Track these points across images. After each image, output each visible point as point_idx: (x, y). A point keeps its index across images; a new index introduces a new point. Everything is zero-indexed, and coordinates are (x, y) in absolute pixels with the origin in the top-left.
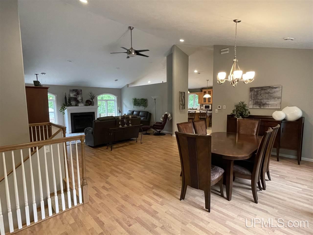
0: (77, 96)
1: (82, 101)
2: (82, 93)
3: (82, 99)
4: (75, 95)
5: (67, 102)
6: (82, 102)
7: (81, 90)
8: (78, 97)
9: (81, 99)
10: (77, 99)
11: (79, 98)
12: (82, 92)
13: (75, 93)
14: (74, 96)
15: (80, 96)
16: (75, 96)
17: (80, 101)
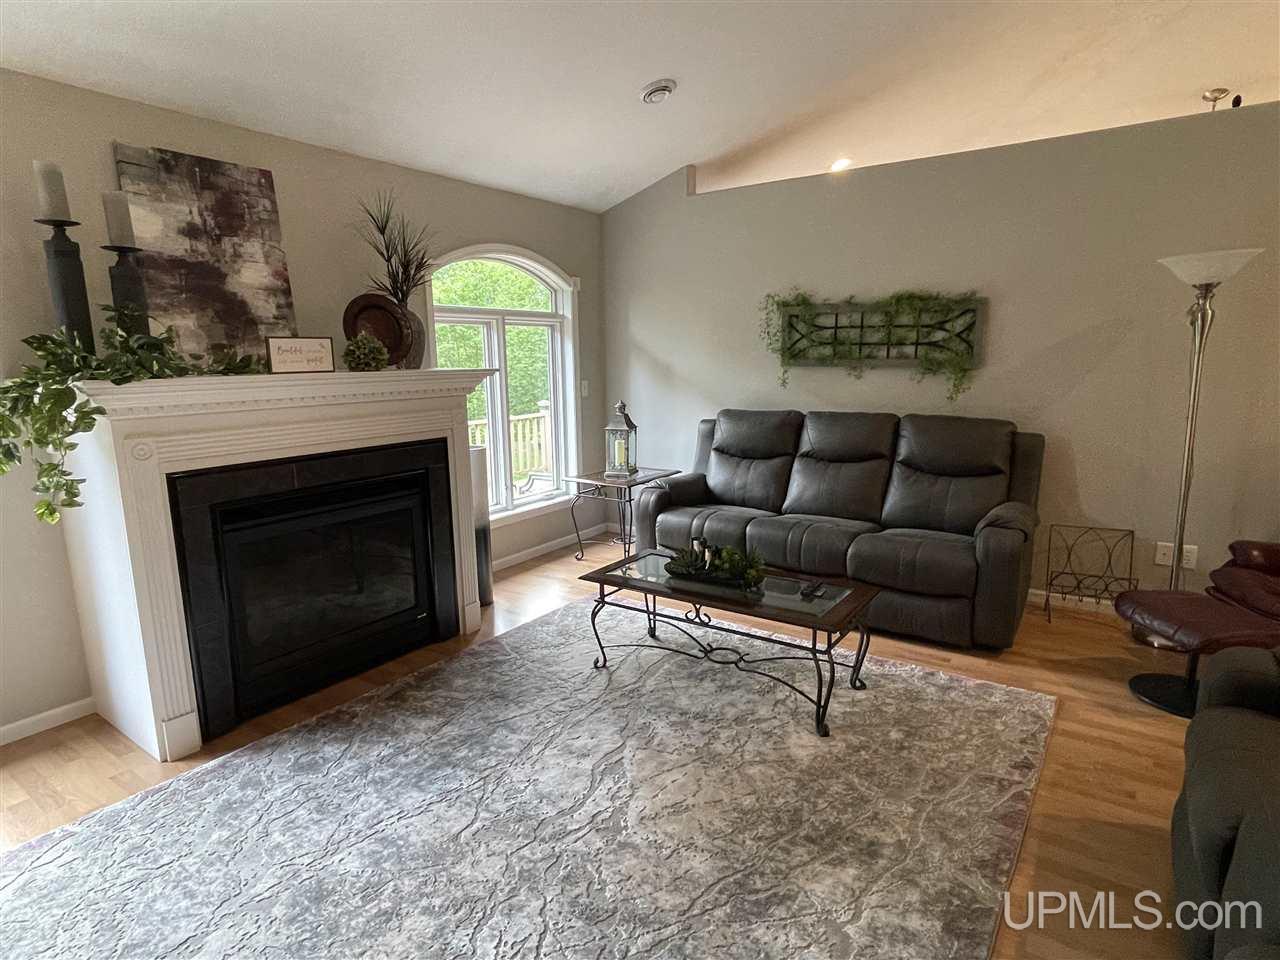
0: (227, 244)
1: (290, 305)
2: (275, 211)
3: (283, 290)
4: (191, 232)
5: (99, 320)
6: (287, 319)
7: (266, 175)
8: (237, 255)
9: (271, 291)
10: (223, 277)
11: (250, 277)
12: (279, 196)
13: (188, 208)
14: (180, 247)
15: (253, 247)
16: (202, 247)
17: (264, 308)
